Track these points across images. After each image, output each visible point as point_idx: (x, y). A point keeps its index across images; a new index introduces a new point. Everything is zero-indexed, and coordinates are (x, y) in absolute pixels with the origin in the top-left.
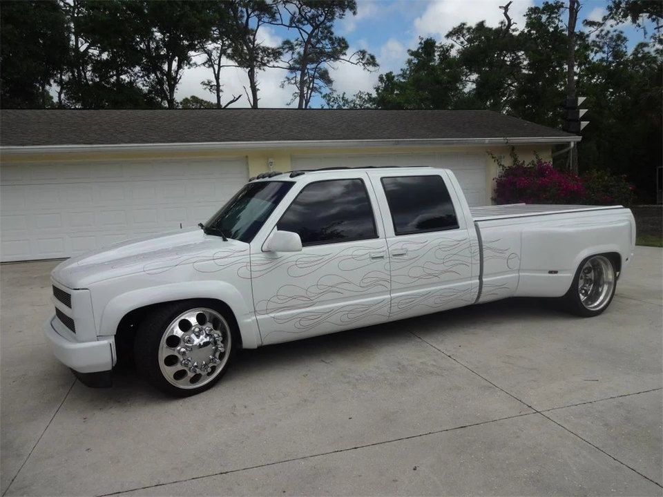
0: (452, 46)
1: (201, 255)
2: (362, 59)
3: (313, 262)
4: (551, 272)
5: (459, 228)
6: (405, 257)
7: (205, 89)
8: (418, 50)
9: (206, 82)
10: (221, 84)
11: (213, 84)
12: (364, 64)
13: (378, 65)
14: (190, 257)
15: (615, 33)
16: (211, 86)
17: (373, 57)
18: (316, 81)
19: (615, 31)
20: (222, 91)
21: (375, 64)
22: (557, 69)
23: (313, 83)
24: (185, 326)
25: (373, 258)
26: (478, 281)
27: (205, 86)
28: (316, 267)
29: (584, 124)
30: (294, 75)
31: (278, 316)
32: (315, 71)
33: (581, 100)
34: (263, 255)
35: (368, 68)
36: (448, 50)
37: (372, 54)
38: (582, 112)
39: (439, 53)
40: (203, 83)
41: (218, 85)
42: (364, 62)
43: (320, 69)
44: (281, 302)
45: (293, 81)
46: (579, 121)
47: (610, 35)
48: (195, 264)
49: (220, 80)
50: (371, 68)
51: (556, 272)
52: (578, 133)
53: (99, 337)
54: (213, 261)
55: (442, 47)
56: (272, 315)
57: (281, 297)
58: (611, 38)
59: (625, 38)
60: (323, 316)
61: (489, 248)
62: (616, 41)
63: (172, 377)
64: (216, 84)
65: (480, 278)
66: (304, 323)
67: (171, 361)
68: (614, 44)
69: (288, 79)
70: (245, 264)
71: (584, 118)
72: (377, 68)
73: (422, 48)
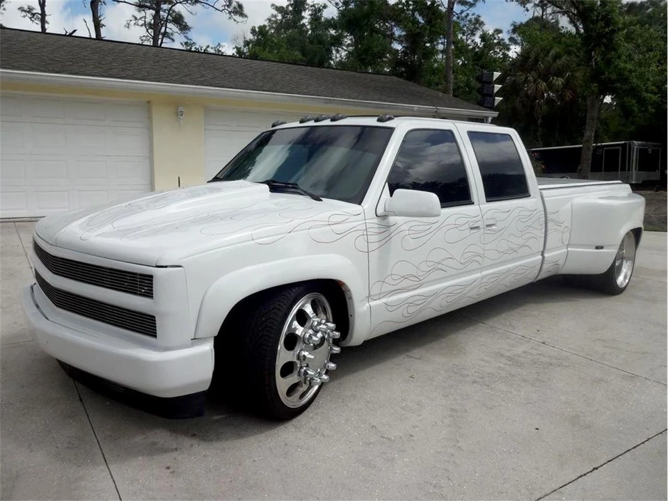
0: (325, 7)
1: (315, 218)
2: (228, 6)
3: (425, 231)
4: (597, 248)
5: (530, 196)
6: (494, 227)
7: (24, 16)
8: (287, 6)
9: (26, 8)
10: (47, 13)
11: (34, 11)
12: (230, 13)
13: (246, 16)
14: (303, 221)
15: (473, 17)
16: (34, 15)
17: (240, 6)
18: (169, 25)
19: (473, 15)
20: (48, 23)
21: (242, 15)
22: (428, 45)
23: (166, 27)
24: (302, 318)
25: (472, 228)
26: (541, 257)
27: (24, 13)
28: (425, 239)
29: (498, 99)
30: (143, 14)
31: (391, 302)
32: (169, 14)
33: (497, 75)
34: (376, 220)
35: (234, 17)
36: (320, 10)
37: (240, 3)
38: (497, 87)
39: (310, 12)
40: (21, 9)
41: (43, 14)
42: (230, 10)
43: (174, 11)
44: (397, 282)
45: (141, 22)
46: (492, 96)
47: (469, 18)
48: (310, 230)
49: (46, 9)
50: (237, 17)
51: (602, 248)
52: (492, 108)
53: (196, 340)
54: (328, 227)
55: (313, 6)
56: (384, 300)
57: (396, 277)
58: (470, 21)
59: (482, 22)
60: (429, 300)
61: (553, 221)
62: (475, 24)
63: (285, 395)
64: (40, 12)
65: (542, 255)
66: (411, 310)
67: (288, 369)
68: (473, 26)
69: (136, 18)
70: (361, 233)
71: (498, 94)
72: (245, 19)
73: (291, 5)
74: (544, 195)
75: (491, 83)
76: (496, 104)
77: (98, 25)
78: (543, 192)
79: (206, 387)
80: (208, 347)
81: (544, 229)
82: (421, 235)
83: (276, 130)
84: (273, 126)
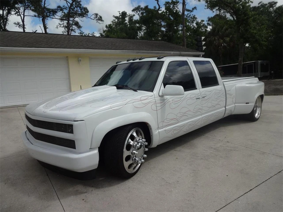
0: (134, 15)
1: (135, 98)
2: (96, 17)
4: (247, 103)
5: (219, 85)
6: (205, 98)
7: (16, 26)
8: (119, 16)
9: (17, 23)
10: (25, 24)
11: (20, 24)
12: (97, 20)
13: (103, 21)
14: (131, 100)
15: (192, 16)
16: (20, 25)
17: (101, 17)
18: (73, 26)
19: (192, 15)
20: (26, 28)
21: (102, 20)
22: (175, 28)
23: (72, 27)
24: (132, 138)
25: (197, 99)
26: (225, 108)
27: (16, 25)
28: (178, 104)
29: (204, 47)
30: (63, 22)
31: (167, 129)
32: (73, 22)
33: (203, 38)
34: (159, 98)
35: (98, 21)
36: (132, 17)
38: (204, 43)
39: (128, 18)
40: (15, 23)
41: (24, 25)
42: (97, 19)
43: (75, 21)
44: (168, 122)
45: (62, 26)
46: (202, 46)
47: (191, 16)
48: (134, 103)
49: (25, 23)
50: (100, 22)
51: (248, 103)
54: (141, 102)
55: (130, 15)
56: (164, 129)
57: (168, 120)
58: (191, 17)
59: (196, 18)
60: (182, 128)
61: (228, 94)
62: (193, 19)
63: (127, 168)
64: (22, 24)
65: (225, 107)
66: (175, 132)
67: (128, 158)
69: (60, 24)
70: (153, 103)
71: (204, 45)
72: (103, 22)
73: (121, 15)
74: (225, 84)
75: (201, 41)
76: (203, 49)
77: (45, 28)
78: (224, 83)
79: (96, 167)
80: (96, 152)
81: (225, 97)
82: (177, 102)
83: (118, 65)
84: (117, 63)
